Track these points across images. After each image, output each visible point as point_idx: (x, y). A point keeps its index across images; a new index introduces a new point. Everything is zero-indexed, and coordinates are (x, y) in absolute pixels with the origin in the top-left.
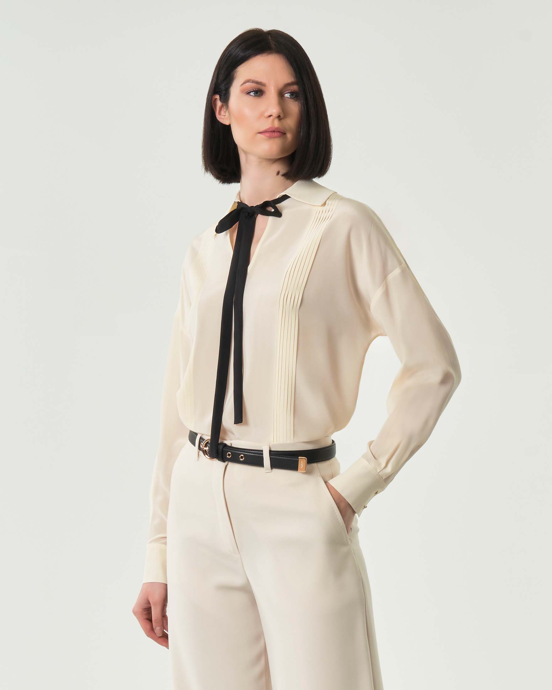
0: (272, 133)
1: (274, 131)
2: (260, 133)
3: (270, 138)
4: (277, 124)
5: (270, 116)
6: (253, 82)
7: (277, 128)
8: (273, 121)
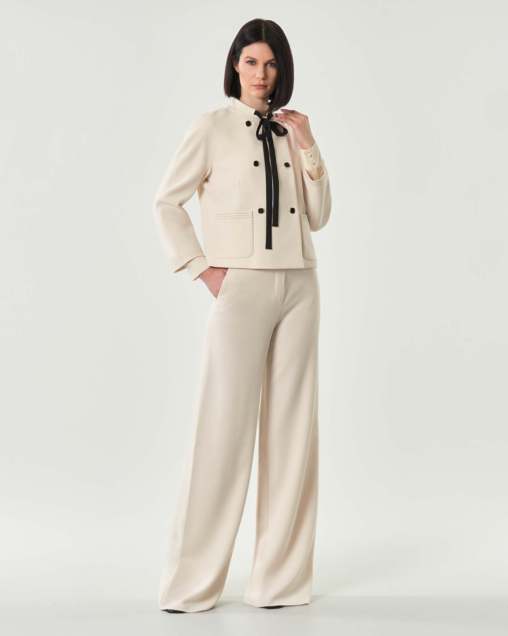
0: (259, 87)
1: (260, 86)
2: (253, 85)
3: (258, 89)
4: (262, 82)
5: (258, 78)
6: (251, 58)
7: (262, 84)
8: (260, 80)
